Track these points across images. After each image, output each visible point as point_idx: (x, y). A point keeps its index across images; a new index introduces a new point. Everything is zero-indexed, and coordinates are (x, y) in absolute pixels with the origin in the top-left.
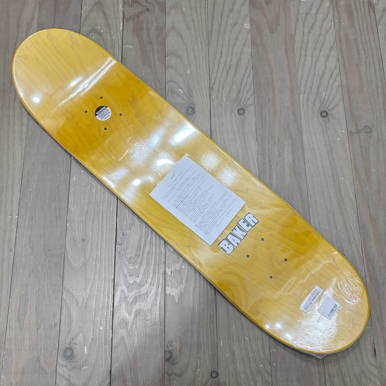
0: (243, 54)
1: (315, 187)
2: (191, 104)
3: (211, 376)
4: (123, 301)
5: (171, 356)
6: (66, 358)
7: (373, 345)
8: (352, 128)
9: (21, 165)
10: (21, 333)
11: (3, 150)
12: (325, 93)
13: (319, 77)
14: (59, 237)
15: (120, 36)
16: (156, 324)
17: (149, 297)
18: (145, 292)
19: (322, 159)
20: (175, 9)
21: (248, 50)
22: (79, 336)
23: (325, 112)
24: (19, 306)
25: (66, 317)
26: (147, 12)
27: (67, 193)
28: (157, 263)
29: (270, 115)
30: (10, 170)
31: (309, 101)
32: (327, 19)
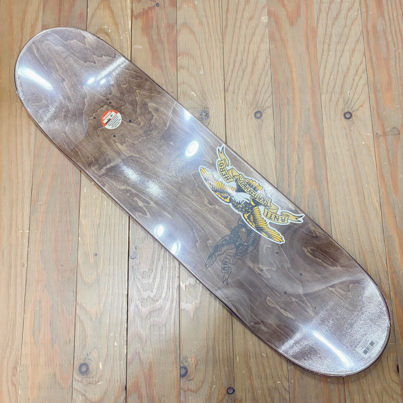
0: (261, 51)
1: (337, 195)
2: (204, 108)
3: (228, 392)
4: (137, 317)
5: (186, 372)
6: (82, 374)
7: (396, 362)
8: (378, 130)
9: (31, 177)
10: (37, 349)
11: (11, 162)
12: (350, 92)
13: (343, 74)
14: (71, 252)
15: (129, 35)
16: (171, 340)
17: (163, 313)
18: (160, 307)
19: (345, 164)
20: (187, 2)
21: (265, 46)
22: (93, 352)
23: (350, 113)
24: (33, 321)
25: (81, 333)
26: (156, 7)
27: (78, 206)
28: (171, 277)
29: (289, 118)
30: (20, 183)
31: (332, 101)
32: (353, 8)
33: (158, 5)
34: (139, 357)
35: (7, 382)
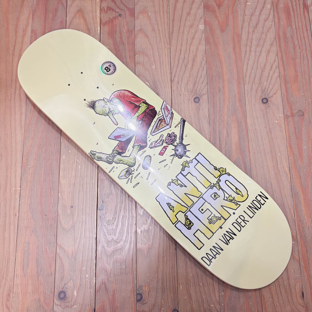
1: (256, 161)
4: (103, 255)
5: (142, 298)
6: (60, 299)
7: (302, 289)
8: (288, 112)
9: (22, 146)
10: (26, 280)
11: (7, 135)
12: (266, 83)
13: (261, 69)
14: (53, 204)
15: (98, 38)
16: (130, 272)
17: (124, 252)
18: (121, 247)
19: (263, 138)
20: (143, 14)
21: (202, 47)
22: (70, 282)
23: (266, 99)
24: (23, 259)
25: (60, 267)
26: (119, 17)
27: (58, 169)
28: (130, 224)
29: (220, 102)
30: (13, 151)
31: (253, 90)
32: (269, 20)
33: (121, 15)
34: (105, 286)
35: (3, 306)
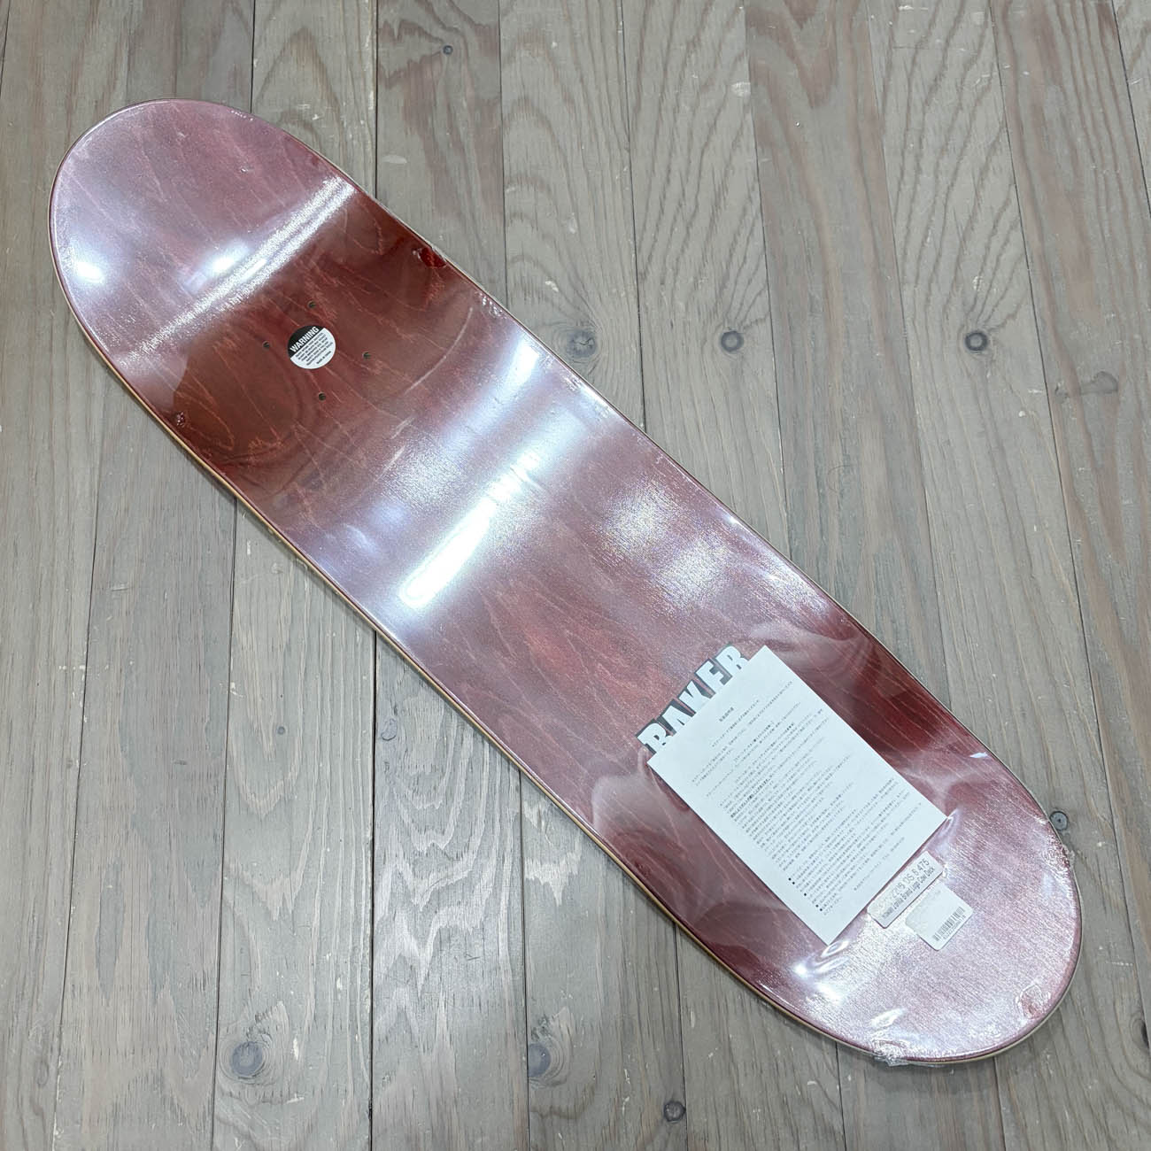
0: (733, 173)
1: (954, 555)
2: (582, 323)
3: (665, 1115)
4: (400, 904)
5: (546, 1062)
6: (241, 1074)
7: (1140, 1013)
8: (1060, 380)
9: (93, 514)
11: (36, 474)
12: (979, 279)
13: (958, 233)
14: (209, 723)
15: (370, 129)
16: (500, 968)
17: (477, 892)
18: (466, 875)
19: (974, 472)
20: (528, 45)
21: (746, 159)
22: (275, 1008)
23: (980, 334)
24: (97, 925)
25: (237, 954)
26: (445, 57)
27: (229, 594)
28: (497, 791)
30: (60, 533)
31: (931, 304)
32: (979, 62)
33: (449, 50)
35: (19, 1105)
